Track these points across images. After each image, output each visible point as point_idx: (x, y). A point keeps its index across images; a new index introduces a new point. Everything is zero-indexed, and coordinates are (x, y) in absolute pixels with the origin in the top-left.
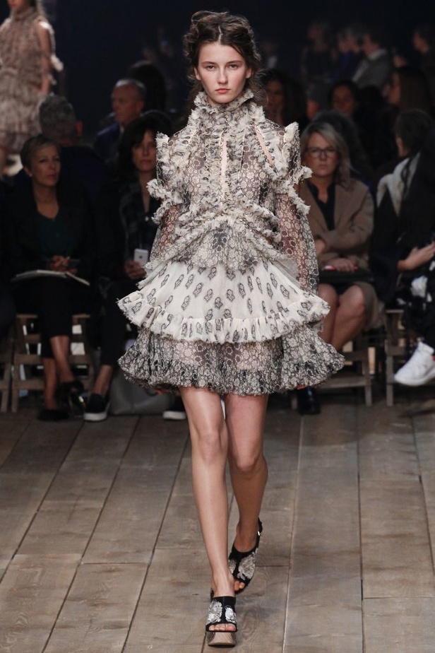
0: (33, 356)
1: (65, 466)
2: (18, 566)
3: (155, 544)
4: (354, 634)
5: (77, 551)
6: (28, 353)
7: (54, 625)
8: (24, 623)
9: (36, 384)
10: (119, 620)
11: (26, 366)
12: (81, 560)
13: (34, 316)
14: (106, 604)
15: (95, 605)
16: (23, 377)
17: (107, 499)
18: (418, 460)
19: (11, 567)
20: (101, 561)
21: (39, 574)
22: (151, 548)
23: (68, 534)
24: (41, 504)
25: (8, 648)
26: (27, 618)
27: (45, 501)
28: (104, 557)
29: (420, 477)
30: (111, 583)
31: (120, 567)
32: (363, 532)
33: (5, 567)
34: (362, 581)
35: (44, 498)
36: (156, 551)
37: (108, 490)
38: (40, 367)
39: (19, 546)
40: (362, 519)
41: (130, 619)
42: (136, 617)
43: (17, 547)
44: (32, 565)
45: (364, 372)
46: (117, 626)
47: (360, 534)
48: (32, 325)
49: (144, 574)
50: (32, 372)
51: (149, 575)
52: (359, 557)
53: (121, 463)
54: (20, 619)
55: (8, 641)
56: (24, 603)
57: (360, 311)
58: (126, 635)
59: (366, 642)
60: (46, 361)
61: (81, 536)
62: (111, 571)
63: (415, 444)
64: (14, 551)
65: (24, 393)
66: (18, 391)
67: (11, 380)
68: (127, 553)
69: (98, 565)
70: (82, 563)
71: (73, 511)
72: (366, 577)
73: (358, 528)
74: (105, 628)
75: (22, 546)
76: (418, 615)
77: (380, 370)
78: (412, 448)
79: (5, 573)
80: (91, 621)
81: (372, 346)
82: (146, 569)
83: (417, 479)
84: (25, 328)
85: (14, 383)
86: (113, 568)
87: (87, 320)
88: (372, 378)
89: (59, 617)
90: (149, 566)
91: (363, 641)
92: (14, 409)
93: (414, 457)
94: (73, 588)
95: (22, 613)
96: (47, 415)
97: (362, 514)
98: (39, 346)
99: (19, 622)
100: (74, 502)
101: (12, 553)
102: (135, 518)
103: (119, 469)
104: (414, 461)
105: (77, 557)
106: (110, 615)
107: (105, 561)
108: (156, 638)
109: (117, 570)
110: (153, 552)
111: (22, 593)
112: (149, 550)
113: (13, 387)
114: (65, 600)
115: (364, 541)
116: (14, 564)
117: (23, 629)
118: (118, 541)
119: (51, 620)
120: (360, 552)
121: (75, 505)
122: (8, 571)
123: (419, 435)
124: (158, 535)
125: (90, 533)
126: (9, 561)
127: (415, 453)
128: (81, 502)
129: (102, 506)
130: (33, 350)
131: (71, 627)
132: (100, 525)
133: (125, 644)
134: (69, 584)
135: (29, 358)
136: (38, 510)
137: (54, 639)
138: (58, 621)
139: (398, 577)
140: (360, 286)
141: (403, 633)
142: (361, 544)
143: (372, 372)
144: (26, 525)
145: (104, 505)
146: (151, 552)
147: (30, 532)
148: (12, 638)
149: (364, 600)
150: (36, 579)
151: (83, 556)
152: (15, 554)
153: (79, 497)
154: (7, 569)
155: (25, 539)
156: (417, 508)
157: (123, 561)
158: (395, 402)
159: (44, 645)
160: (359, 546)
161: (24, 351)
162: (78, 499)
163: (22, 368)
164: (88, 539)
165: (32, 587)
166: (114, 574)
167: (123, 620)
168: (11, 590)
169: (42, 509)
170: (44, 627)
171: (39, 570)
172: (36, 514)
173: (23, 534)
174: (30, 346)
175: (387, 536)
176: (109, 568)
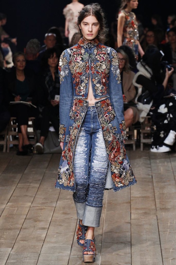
0: (15, 132)
1: (26, 171)
2: (9, 207)
3: (58, 200)
4: (127, 232)
5: (30, 202)
6: (13, 131)
7: (21, 228)
8: (11, 227)
9: (16, 142)
10: (44, 226)
11: (12, 136)
12: (31, 205)
13: (15, 118)
14: (40, 221)
15: (36, 221)
16: (11, 140)
17: (40, 183)
18: (151, 170)
19: (6, 207)
20: (38, 205)
21: (16, 210)
22: (56, 201)
23: (26, 196)
24: (17, 185)
25: (5, 236)
26: (11, 225)
27: (18, 184)
28: (39, 204)
29: (152, 176)
30: (41, 213)
31: (45, 207)
32: (131, 196)
33: (4, 207)
34: (131, 213)
35: (18, 183)
36: (58, 202)
37: (41, 180)
38: (17, 136)
39: (9, 200)
40: (131, 191)
41: (48, 226)
42: (50, 225)
43: (8, 200)
44: (14, 207)
45: (133, 139)
46: (44, 229)
47: (130, 196)
48: (15, 121)
49: (53, 210)
50: (15, 138)
51: (55, 210)
52: (130, 204)
53: (46, 171)
54: (9, 226)
55: (5, 234)
56: (11, 220)
57: (132, 117)
58: (47, 232)
59: (132, 234)
60: (19, 134)
61: (31, 197)
62: (42, 209)
63: (150, 164)
64: (7, 201)
65: (11, 145)
66: (10, 145)
67: (7, 140)
68: (47, 203)
69: (37, 207)
70: (31, 206)
71: (28, 188)
72: (132, 211)
73: (130, 194)
74: (39, 229)
75: (10, 200)
76: (150, 225)
77: (138, 138)
78: (150, 166)
79: (4, 209)
80: (34, 227)
81: (135, 129)
82: (54, 208)
83: (151, 177)
84: (12, 122)
85: (8, 142)
86: (42, 208)
87: (34, 119)
88: (136, 141)
89: (23, 225)
90: (55, 207)
91: (131, 234)
92: (8, 151)
93: (150, 169)
94: (28, 215)
95: (10, 224)
96: (19, 153)
97: (131, 189)
98: (17, 129)
99: (9, 227)
100: (29, 184)
101: (7, 202)
102: (51, 190)
103: (45, 173)
104: (150, 170)
105: (30, 204)
106: (41, 225)
107: (39, 205)
108: (57, 233)
109: (44, 209)
110: (57, 202)
111: (10, 217)
112: (55, 202)
113: (8, 143)
114: (25, 219)
115: (132, 199)
116: (7, 206)
117: (10, 229)
118: (44, 198)
119: (20, 226)
120: (130, 203)
121: (29, 186)
122: (5, 209)
123: (152, 161)
124: (59, 196)
125: (34, 196)
126: (5, 205)
127: (150, 167)
128: (31, 184)
129: (39, 186)
130: (15, 130)
131: (27, 229)
132: (38, 192)
133: (46, 235)
134: (27, 214)
135: (14, 133)
136: (16, 187)
137: (21, 233)
138: (23, 227)
139: (144, 211)
140: (131, 108)
141: (145, 231)
142: (131, 200)
143: (135, 138)
144: (12, 192)
145: (40, 185)
146: (56, 202)
147: (13, 195)
148: (6, 233)
149: (131, 220)
150: (15, 212)
151: (32, 204)
152: (8, 202)
153: (31, 183)
154: (5, 208)
155: (12, 197)
156: (151, 187)
157: (46, 205)
158: (143, 149)
159: (17, 235)
160: (130, 200)
161: (12, 131)
162: (30, 183)
163: (11, 136)
164: (33, 198)
165: (14, 215)
166: (43, 210)
167: (46, 226)
168: (6, 216)
169: (17, 187)
170: (17, 229)
171: (16, 209)
172: (15, 189)
173: (11, 196)
174: (14, 129)
175: (140, 197)
176: (41, 208)
